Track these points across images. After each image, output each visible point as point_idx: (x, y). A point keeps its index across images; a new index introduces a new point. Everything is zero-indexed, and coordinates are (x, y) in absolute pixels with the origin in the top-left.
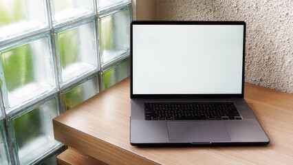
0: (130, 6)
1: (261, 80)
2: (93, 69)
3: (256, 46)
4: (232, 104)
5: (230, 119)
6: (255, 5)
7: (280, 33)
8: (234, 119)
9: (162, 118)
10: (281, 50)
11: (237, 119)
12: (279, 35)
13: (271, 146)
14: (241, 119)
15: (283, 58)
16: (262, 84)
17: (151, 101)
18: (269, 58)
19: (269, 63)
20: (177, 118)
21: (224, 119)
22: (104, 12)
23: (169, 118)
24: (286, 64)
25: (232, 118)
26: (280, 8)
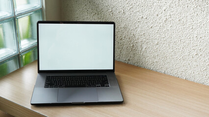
0: (41, 10)
1: (129, 60)
2: (14, 53)
3: (125, 38)
4: (106, 76)
5: (102, 86)
6: (122, 11)
7: (139, 29)
8: (104, 86)
9: (56, 86)
10: (140, 40)
11: (106, 86)
12: (138, 31)
13: (125, 104)
14: (109, 86)
15: (141, 46)
16: (129, 62)
17: (51, 75)
18: (133, 46)
19: (133, 49)
20: (67, 86)
21: (97, 86)
22: (21, 14)
23: (61, 86)
24: (143, 49)
25: (103, 85)
26: (138, 13)
